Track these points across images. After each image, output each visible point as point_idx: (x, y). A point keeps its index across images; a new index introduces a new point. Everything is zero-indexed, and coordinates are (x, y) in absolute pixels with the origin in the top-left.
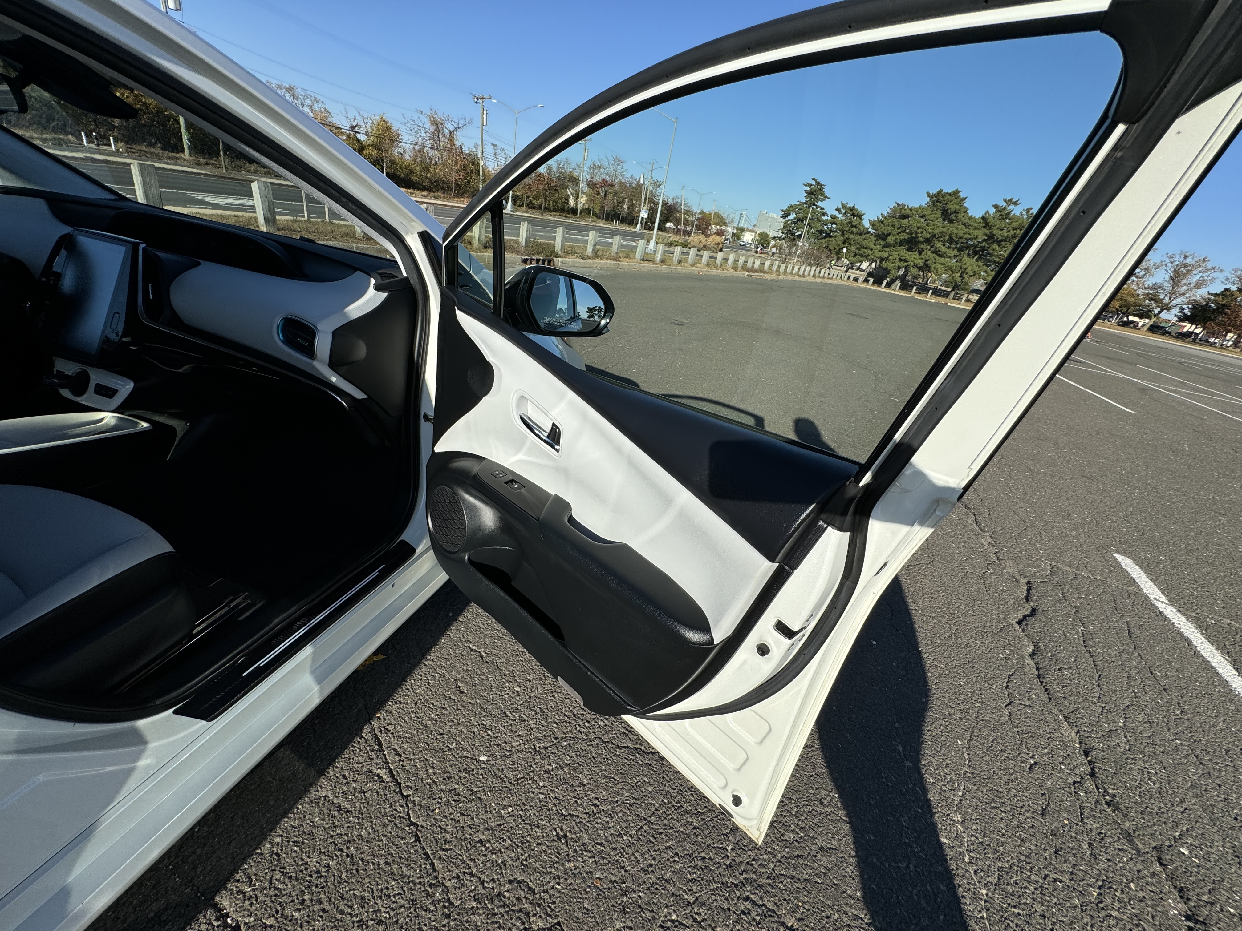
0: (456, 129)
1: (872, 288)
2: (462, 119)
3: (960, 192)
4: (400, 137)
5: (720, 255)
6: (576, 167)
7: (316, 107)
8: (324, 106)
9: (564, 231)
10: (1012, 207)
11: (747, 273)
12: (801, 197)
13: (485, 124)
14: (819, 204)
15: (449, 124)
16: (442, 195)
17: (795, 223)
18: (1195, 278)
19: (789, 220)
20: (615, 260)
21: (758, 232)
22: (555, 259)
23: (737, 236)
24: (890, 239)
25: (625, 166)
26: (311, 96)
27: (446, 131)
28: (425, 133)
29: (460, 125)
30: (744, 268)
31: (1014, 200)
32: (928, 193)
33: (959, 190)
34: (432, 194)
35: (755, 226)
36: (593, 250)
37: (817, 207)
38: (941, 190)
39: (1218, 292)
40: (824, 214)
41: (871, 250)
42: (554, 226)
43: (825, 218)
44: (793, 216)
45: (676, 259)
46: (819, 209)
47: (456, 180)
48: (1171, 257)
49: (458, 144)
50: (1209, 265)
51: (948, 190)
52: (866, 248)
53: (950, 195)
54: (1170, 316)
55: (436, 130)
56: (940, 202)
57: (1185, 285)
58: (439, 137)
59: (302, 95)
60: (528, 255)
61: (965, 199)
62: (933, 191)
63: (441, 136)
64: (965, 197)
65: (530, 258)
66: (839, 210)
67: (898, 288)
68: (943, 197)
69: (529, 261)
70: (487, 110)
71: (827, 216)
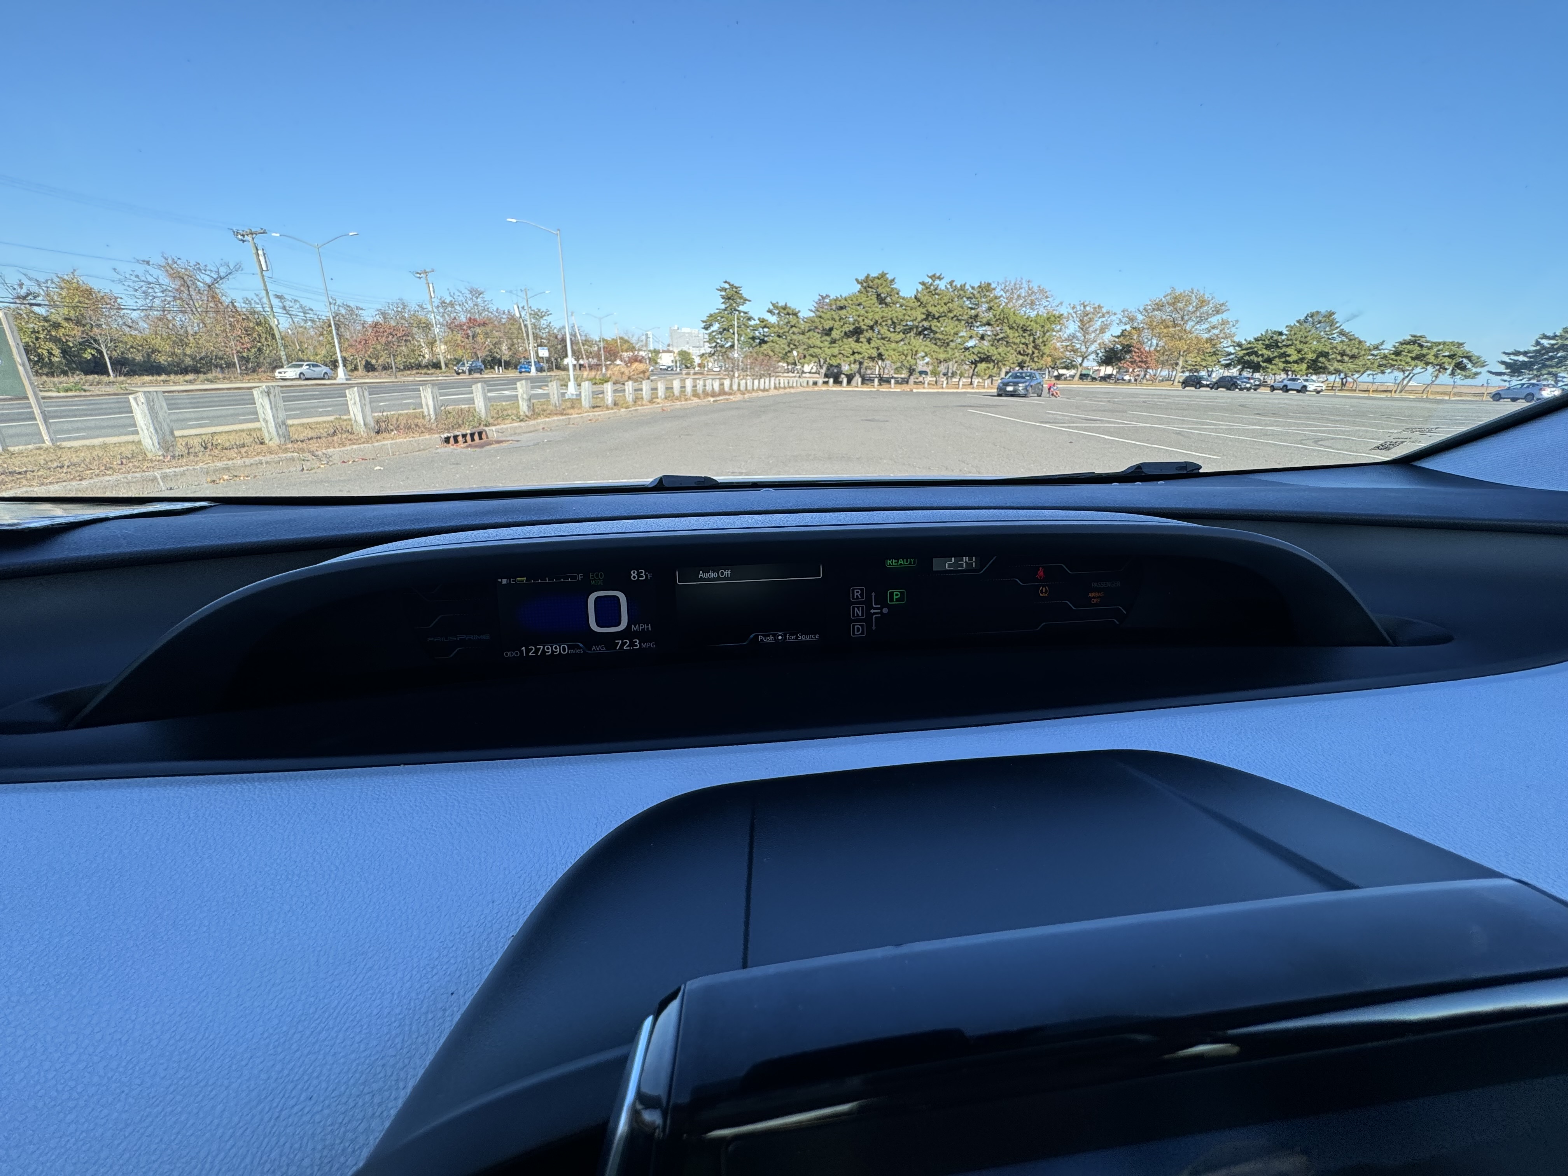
0: (216, 281)
1: (834, 389)
2: (222, 265)
3: (886, 274)
4: (119, 300)
5: (646, 386)
6: (417, 308)
9: (483, 389)
10: (937, 282)
11: (712, 399)
12: (717, 304)
13: (264, 268)
14: (741, 308)
15: (201, 275)
16: (220, 376)
17: (721, 333)
18: (1098, 324)
19: (713, 332)
20: (562, 414)
21: (676, 351)
22: (487, 429)
23: (654, 361)
24: (835, 334)
25: (487, 296)
27: (200, 285)
28: (163, 292)
29: (222, 274)
30: (706, 394)
31: (938, 275)
32: (857, 280)
33: (885, 272)
34: (202, 377)
35: (669, 345)
36: (529, 407)
37: (740, 312)
38: (868, 275)
39: (1119, 334)
40: (749, 319)
41: (820, 348)
42: (415, 388)
43: (752, 323)
44: (716, 327)
45: (630, 398)
46: (742, 314)
47: (238, 352)
48: (1073, 308)
49: (226, 301)
50: (1104, 310)
51: (874, 274)
52: (814, 347)
53: (878, 278)
54: (1091, 364)
55: (182, 285)
56: (871, 287)
57: (1093, 332)
58: (189, 295)
60: (448, 430)
61: (893, 280)
62: (861, 277)
63: (193, 293)
64: (892, 278)
65: (452, 435)
66: (770, 311)
67: (860, 383)
68: (872, 282)
69: (452, 440)
70: (263, 250)
71: (754, 320)
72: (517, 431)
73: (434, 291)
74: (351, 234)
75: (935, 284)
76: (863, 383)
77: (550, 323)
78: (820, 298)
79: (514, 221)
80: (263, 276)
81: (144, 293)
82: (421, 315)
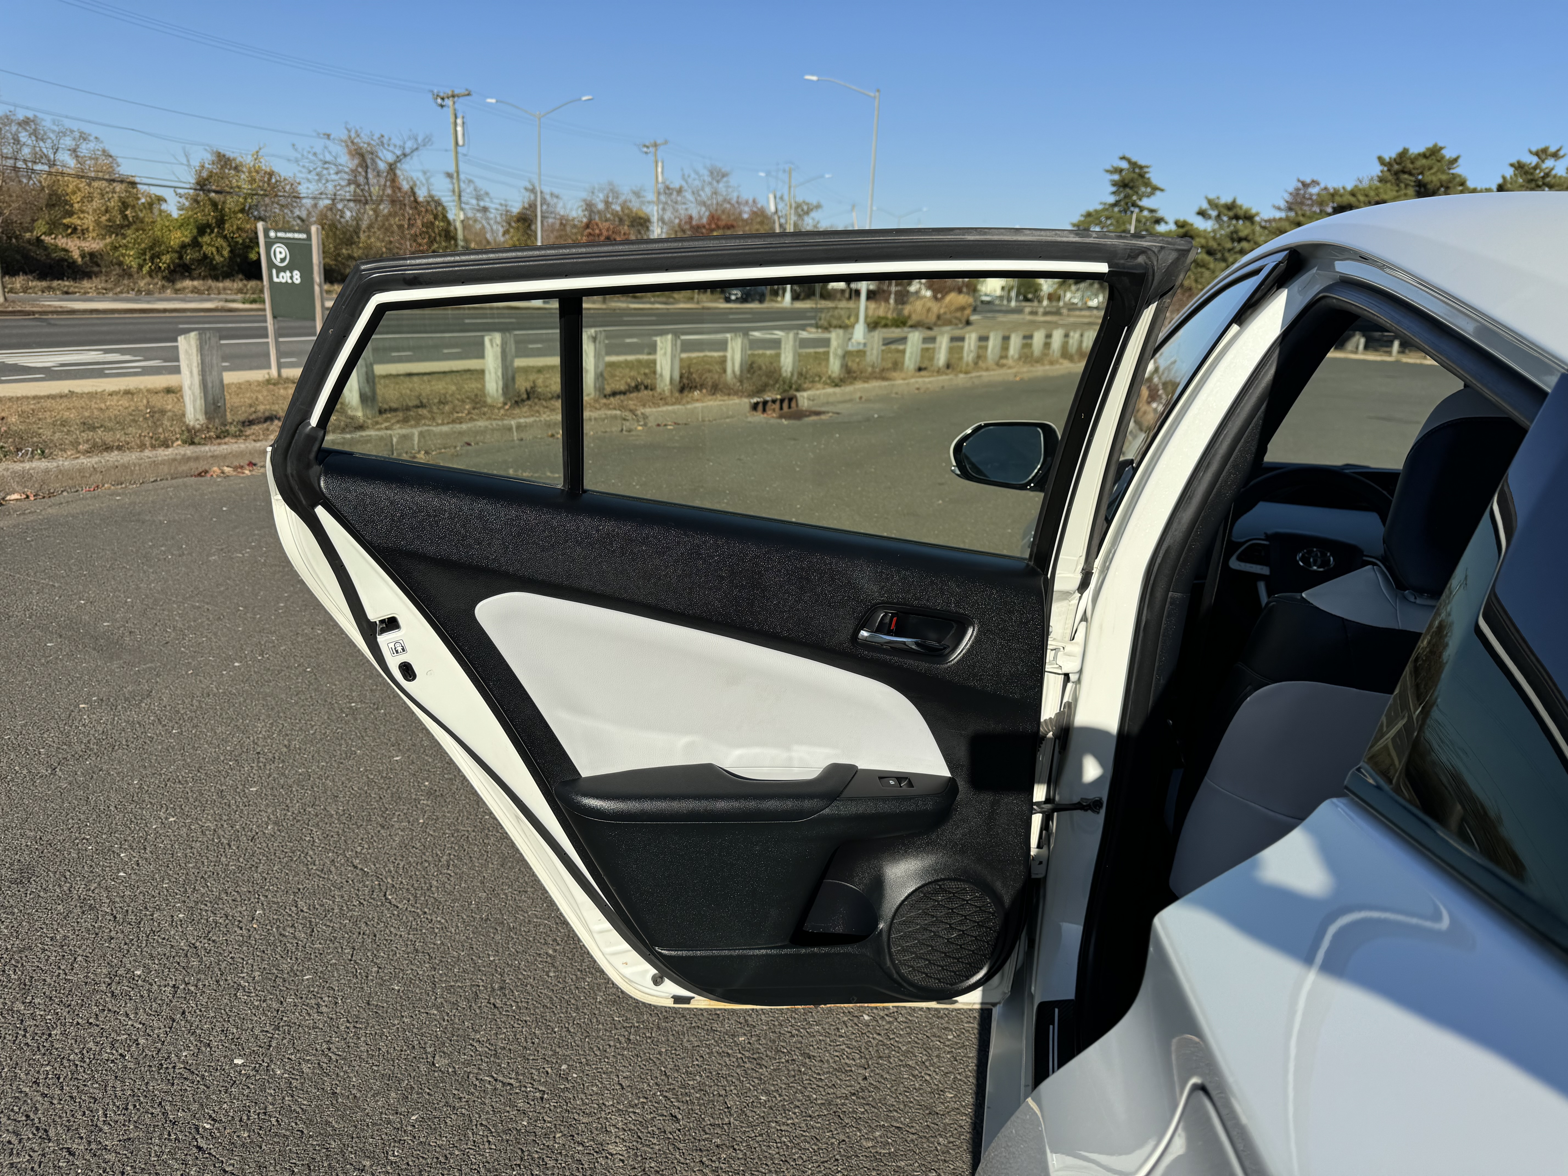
0: (398, 160)
2: (409, 138)
3: (1441, 148)
7: (85, 149)
8: (100, 146)
10: (1549, 163)
13: (460, 142)
14: (1145, 202)
15: (385, 152)
22: (795, 392)
25: (733, 180)
26: (72, 131)
27: (382, 166)
28: (339, 173)
29: (407, 151)
31: (1552, 149)
33: (1440, 144)
36: (842, 366)
37: (1141, 209)
40: (1158, 221)
43: (1162, 229)
46: (1146, 213)
49: (406, 186)
51: (1416, 149)
53: (1424, 156)
55: (360, 165)
58: (366, 178)
59: (53, 131)
60: (756, 394)
61: (1456, 160)
62: (1390, 153)
63: (370, 176)
64: (1454, 156)
65: (762, 400)
66: (1202, 213)
67: (1361, 347)
68: (1412, 163)
69: (760, 407)
70: (463, 117)
71: (1166, 223)
72: (831, 399)
73: (662, 173)
74: (584, 98)
75: (1544, 166)
76: (1366, 347)
77: (818, 222)
78: (1300, 185)
79: (814, 78)
80: (457, 153)
81: (317, 174)
82: (635, 205)
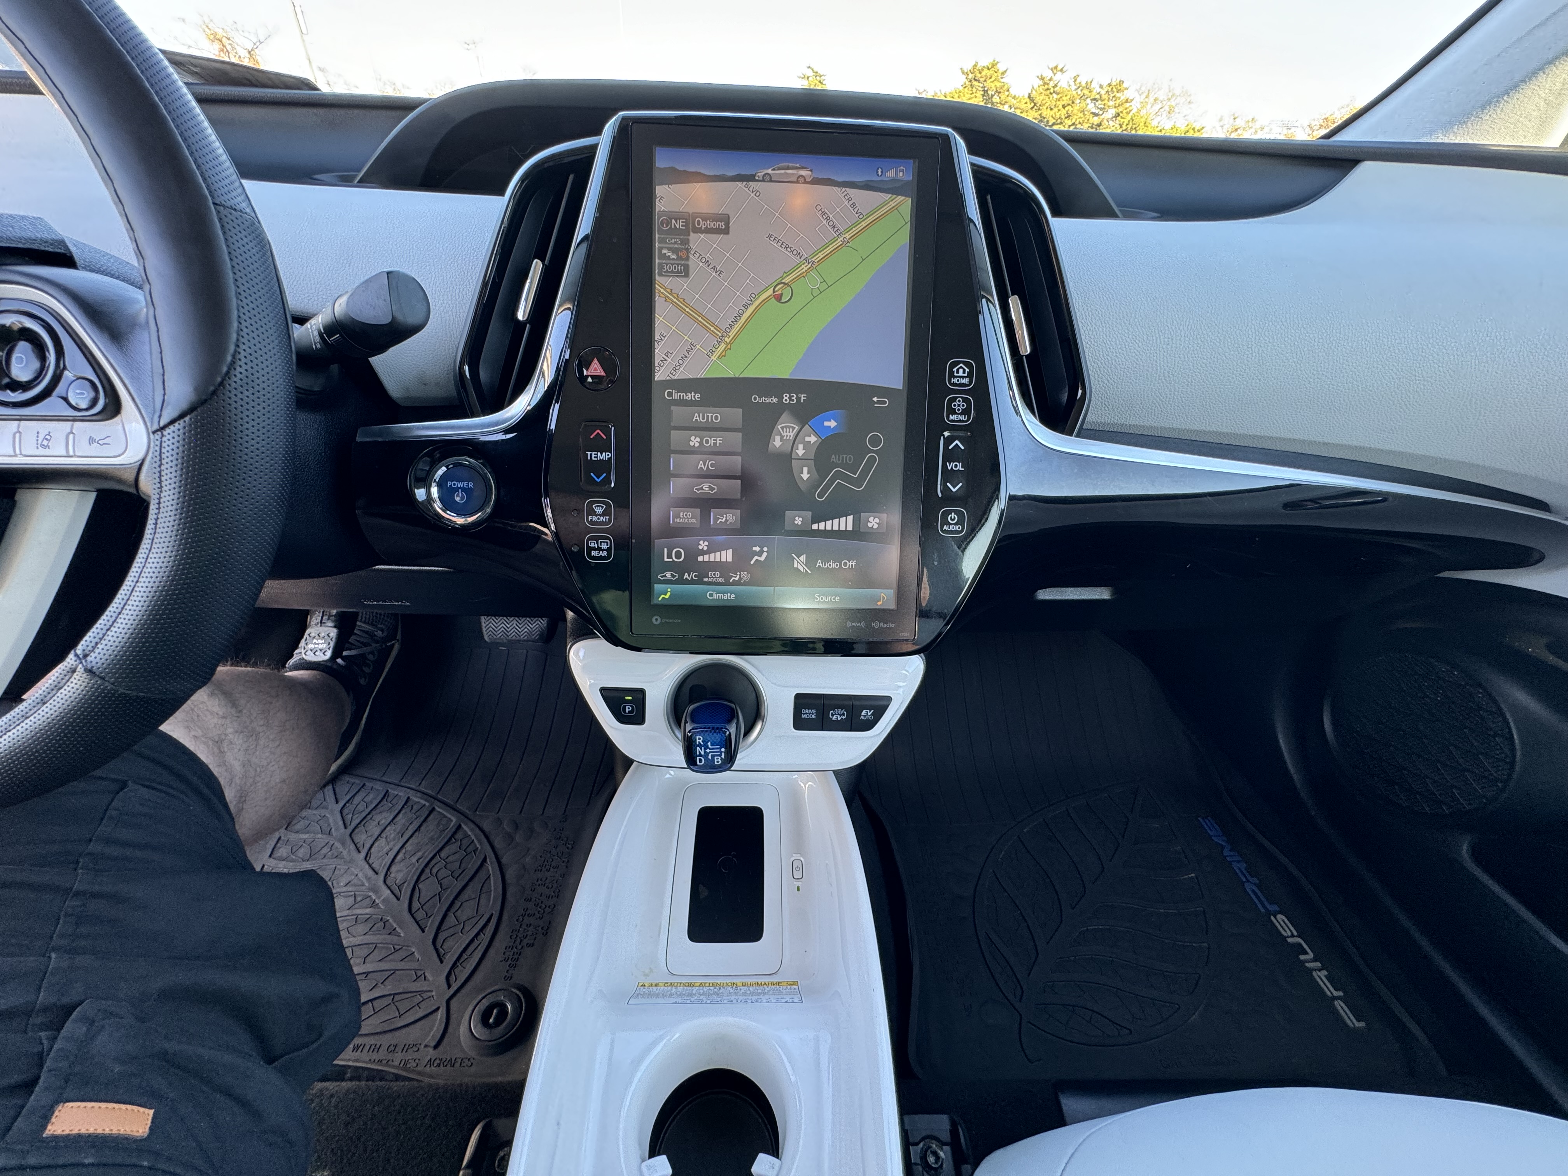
32: (962, 69)
38: (977, 63)
56: (978, 81)
